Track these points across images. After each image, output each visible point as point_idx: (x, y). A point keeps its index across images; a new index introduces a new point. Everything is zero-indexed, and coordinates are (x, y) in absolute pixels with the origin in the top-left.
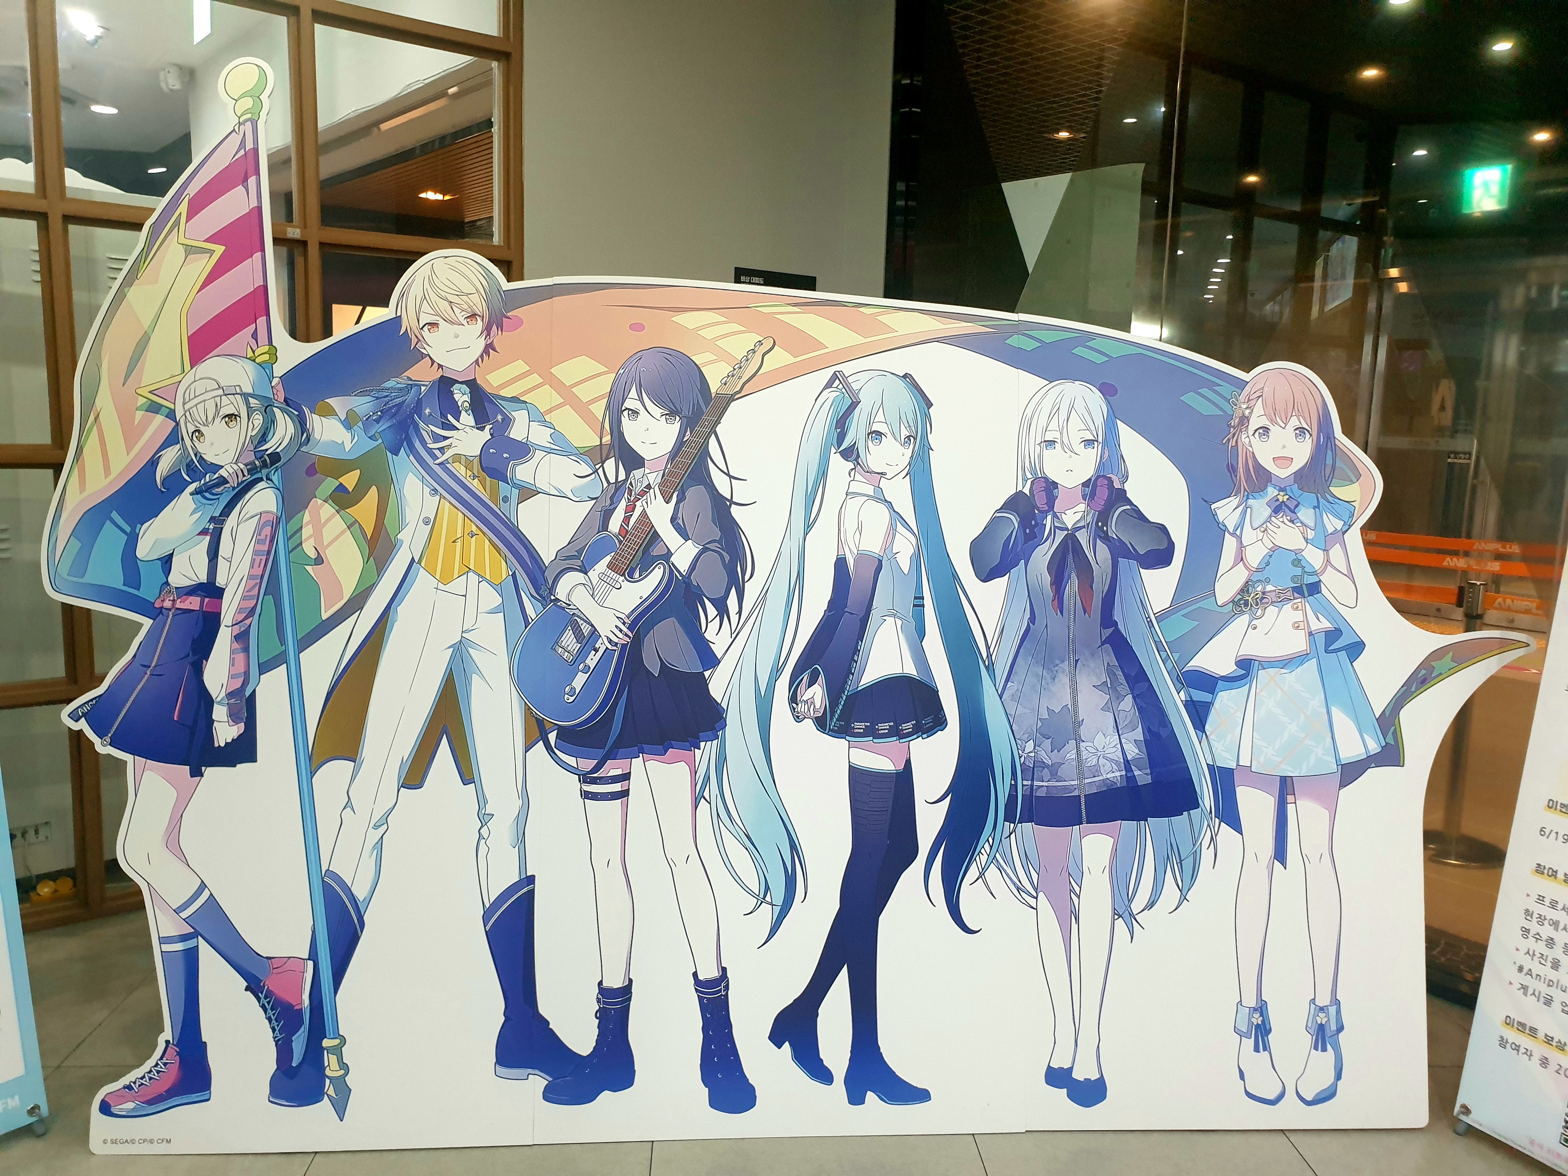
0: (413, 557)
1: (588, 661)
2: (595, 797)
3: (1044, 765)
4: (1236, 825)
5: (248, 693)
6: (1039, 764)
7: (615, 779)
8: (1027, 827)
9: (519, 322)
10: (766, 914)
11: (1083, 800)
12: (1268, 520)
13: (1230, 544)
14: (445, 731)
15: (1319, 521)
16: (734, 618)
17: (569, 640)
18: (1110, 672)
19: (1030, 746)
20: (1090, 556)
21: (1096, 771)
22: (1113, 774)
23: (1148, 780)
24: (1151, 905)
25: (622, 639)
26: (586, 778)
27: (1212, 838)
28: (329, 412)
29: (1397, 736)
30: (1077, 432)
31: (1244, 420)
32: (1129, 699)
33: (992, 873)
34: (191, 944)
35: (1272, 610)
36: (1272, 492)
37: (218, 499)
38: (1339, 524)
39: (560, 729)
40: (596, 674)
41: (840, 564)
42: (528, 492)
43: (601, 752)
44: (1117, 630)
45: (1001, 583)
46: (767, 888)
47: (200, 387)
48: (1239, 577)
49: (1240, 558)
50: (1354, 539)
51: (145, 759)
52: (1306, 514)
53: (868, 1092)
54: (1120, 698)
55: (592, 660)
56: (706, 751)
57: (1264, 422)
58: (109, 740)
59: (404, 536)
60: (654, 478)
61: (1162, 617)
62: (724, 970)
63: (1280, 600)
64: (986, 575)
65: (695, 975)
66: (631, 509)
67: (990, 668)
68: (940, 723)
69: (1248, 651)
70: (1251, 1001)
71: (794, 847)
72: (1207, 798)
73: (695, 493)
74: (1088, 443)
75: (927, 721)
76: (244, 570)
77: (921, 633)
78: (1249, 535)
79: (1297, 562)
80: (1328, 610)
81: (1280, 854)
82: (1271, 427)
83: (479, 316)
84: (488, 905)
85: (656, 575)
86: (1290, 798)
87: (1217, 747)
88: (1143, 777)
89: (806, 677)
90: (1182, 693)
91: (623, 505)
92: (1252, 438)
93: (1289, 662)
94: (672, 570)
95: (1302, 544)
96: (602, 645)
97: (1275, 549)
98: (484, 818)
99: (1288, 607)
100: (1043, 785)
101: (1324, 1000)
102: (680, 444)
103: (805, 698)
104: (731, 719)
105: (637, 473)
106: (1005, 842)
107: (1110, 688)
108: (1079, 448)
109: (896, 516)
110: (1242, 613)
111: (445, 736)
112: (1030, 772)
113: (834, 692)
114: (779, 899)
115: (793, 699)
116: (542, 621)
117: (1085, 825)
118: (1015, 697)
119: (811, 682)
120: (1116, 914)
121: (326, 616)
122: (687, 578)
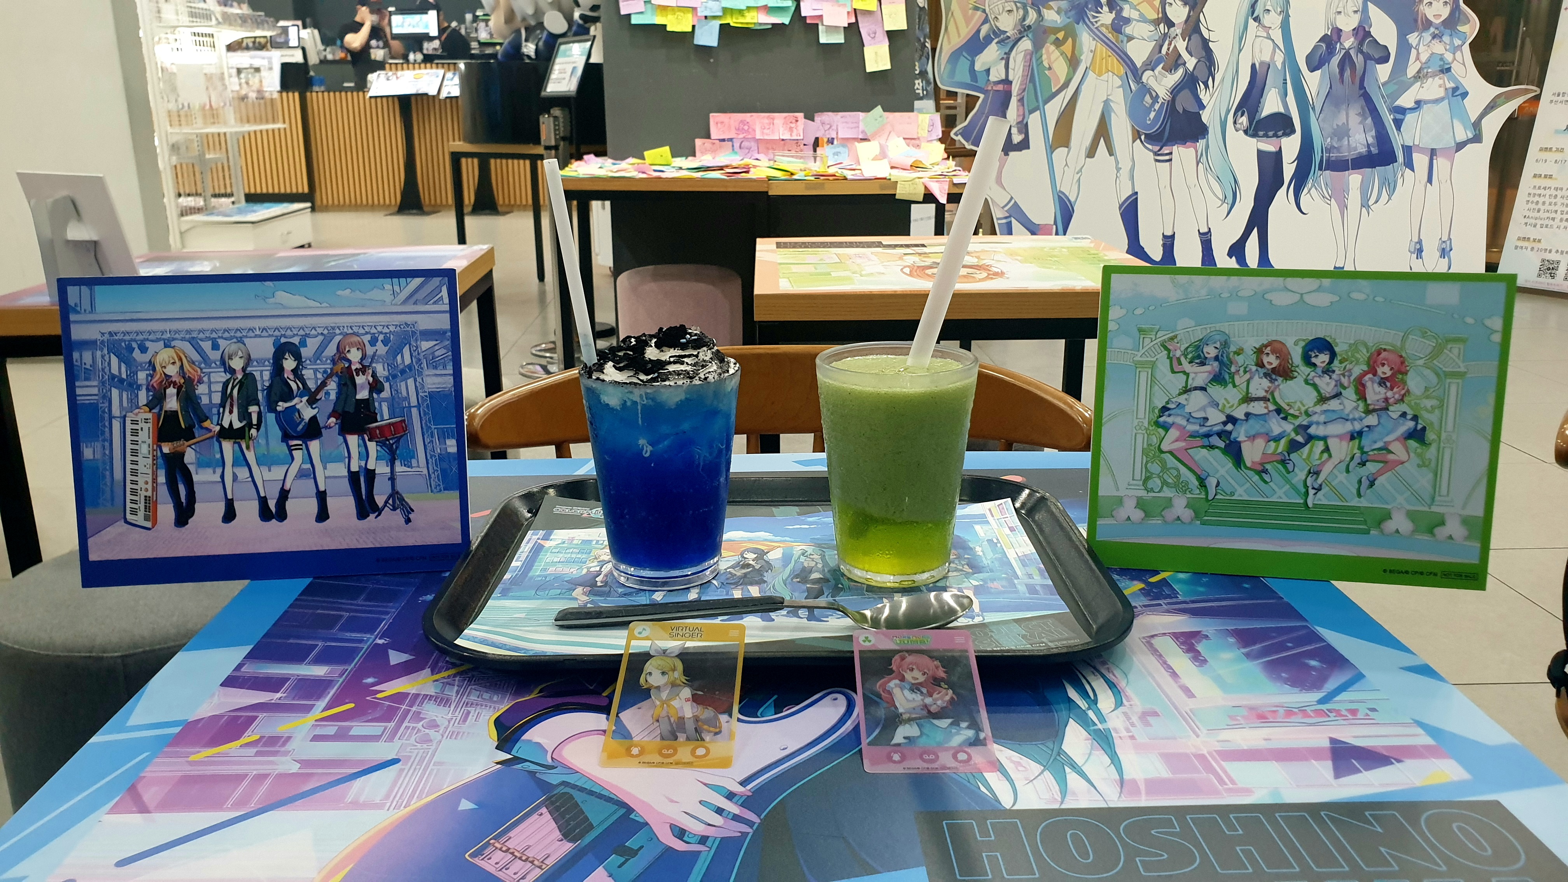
0: (1087, 65)
2: (1159, 161)
3: (1334, 147)
4: (1413, 170)
5: (1025, 122)
7: (1167, 154)
8: (1328, 172)
10: (1226, 208)
11: (1350, 161)
12: (1430, 42)
13: (1414, 52)
15: (1452, 41)
16: (1211, 89)
17: (1148, 98)
18: (1362, 108)
19: (1329, 140)
20: (1355, 60)
21: (1355, 149)
22: (1363, 150)
23: (1377, 152)
24: (1376, 202)
25: (1167, 98)
26: (1156, 154)
28: (1050, 8)
29: (1480, 131)
30: (1351, 7)
32: (1370, 119)
33: (1313, 190)
34: (1009, 220)
35: (1430, 80)
36: (1432, 30)
37: (1007, 45)
38: (1460, 42)
39: (1145, 134)
41: (1253, 66)
43: (1161, 144)
44: (1366, 91)
45: (1318, 73)
46: (1226, 197)
48: (1418, 65)
49: (1418, 58)
50: (1466, 49)
52: (1446, 39)
54: (1366, 119)
55: (1157, 107)
56: (1201, 143)
58: (971, 143)
59: (1083, 57)
60: (1179, 32)
61: (1384, 84)
62: (1209, 229)
63: (1434, 75)
64: (1312, 70)
65: (1199, 231)
66: (1170, 44)
67: (1313, 109)
68: (1293, 131)
69: (1419, 98)
70: (1416, 241)
71: (1236, 181)
72: (1400, 158)
73: (1195, 37)
74: (1355, 12)
75: (1288, 131)
76: (1022, 72)
77: (1286, 95)
78: (1422, 48)
79: (1442, 59)
80: (1455, 80)
81: (1430, 180)
84: (1120, 204)
85: (1180, 72)
86: (1435, 157)
87: (1405, 137)
88: (1374, 150)
89: (1240, 113)
90: (1392, 116)
91: (1167, 42)
92: (1425, 7)
93: (1437, 101)
94: (1187, 69)
95: (1444, 51)
96: (1160, 101)
97: (1433, 54)
98: (1118, 169)
99: (1437, 78)
100: (1334, 155)
101: (1445, 238)
102: (1189, 16)
103: (1240, 121)
104: (1210, 130)
105: (1172, 30)
106: (1318, 178)
107: (1362, 115)
108: (1352, 14)
109: (1275, 45)
110: (1418, 81)
112: (1329, 150)
113: (1251, 120)
114: (1230, 202)
115: (1235, 123)
116: (1138, 90)
117: (1351, 171)
118: (1323, 120)
119: (1242, 116)
120: (1362, 206)
121: (1054, 90)
122: (1192, 73)
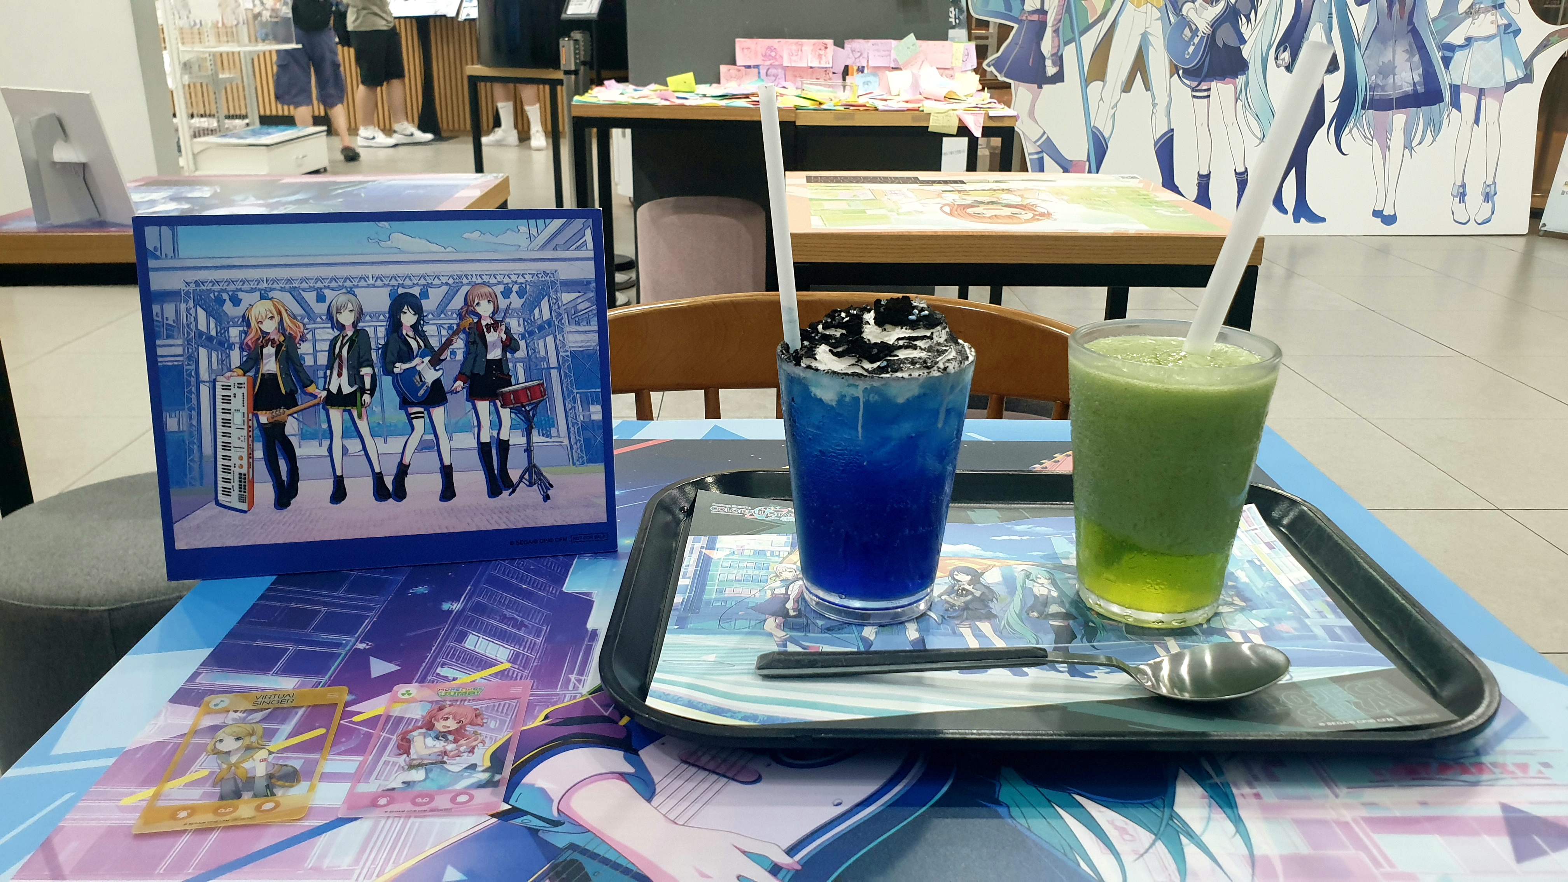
1: (1195, 41)
2: (1197, 97)
3: (1379, 86)
4: (1459, 110)
5: (1060, 54)
6: (1377, 85)
7: (1205, 90)
8: (1371, 111)
11: (1394, 100)
14: (1139, 69)
16: (1253, 22)
17: (1187, 32)
18: (1410, 46)
19: (1374, 77)
21: (1401, 87)
22: (1408, 89)
23: (1423, 90)
24: (1420, 143)
25: (1208, 32)
26: (1194, 90)
29: (1531, 71)
32: (1417, 56)
34: (1040, 155)
35: (1482, 16)
39: (1183, 68)
40: (1197, 47)
43: (1200, 79)
44: (1414, 26)
45: (1366, 7)
46: (1264, 136)
51: (1019, 82)
53: (1301, 218)
54: (1414, 56)
55: (1196, 40)
56: (1241, 79)
61: (1434, 20)
62: (1246, 169)
63: (1486, 11)
64: (1359, 4)
65: (1235, 170)
67: (1359, 45)
68: (1336, 68)
69: (1470, 34)
70: (1459, 183)
72: (1447, 98)
77: (1331, 28)
80: (1507, 15)
81: (1477, 121)
84: (1155, 141)
86: (1483, 97)
87: (1453, 76)
88: (1421, 89)
89: (1282, 49)
90: (1440, 53)
93: (1488, 38)
94: (1228, 3)
96: (1200, 34)
98: (1154, 105)
99: (1489, 14)
100: (1378, 93)
101: (1489, 182)
103: (1281, 58)
104: (1251, 66)
106: (1361, 118)
107: (1410, 53)
110: (1469, 17)
111: (1139, 72)
112: (1373, 89)
113: (1293, 55)
115: (1277, 58)
116: (1177, 23)
117: (1394, 110)
118: (1369, 57)
119: (1284, 51)
120: (1405, 147)
121: (1090, 22)
122: (1234, 5)
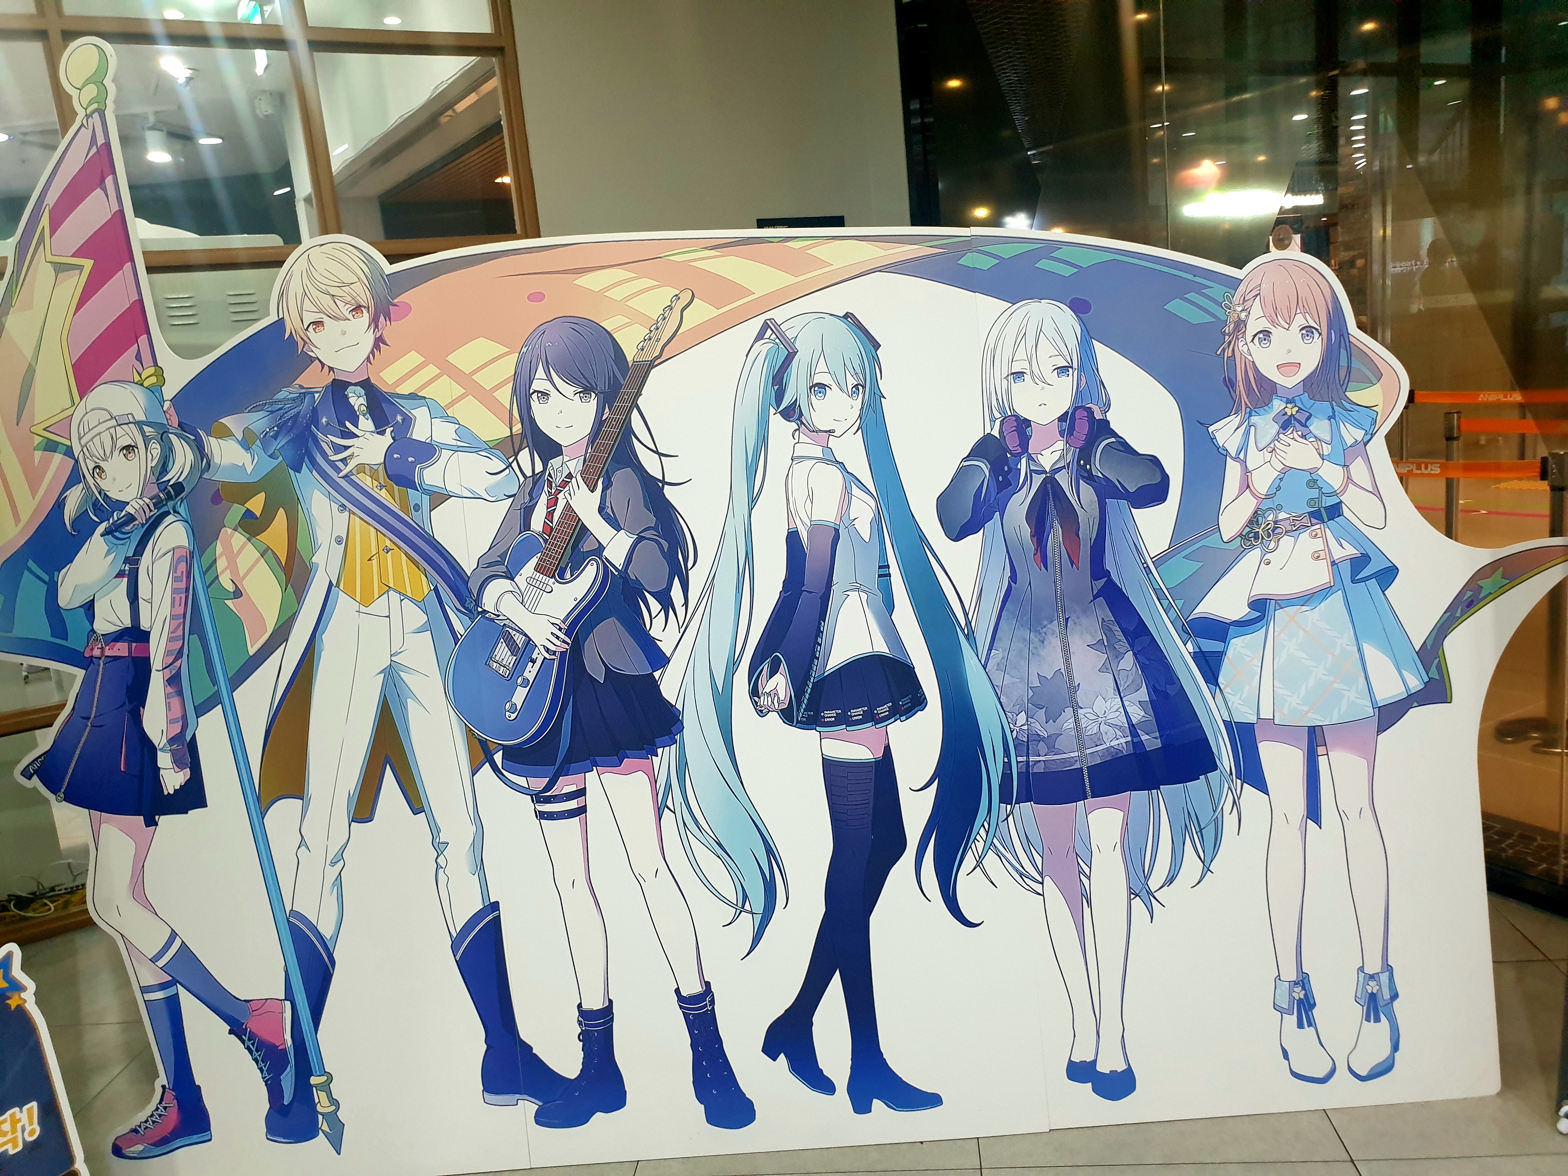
0: (330, 581)
1: (526, 674)
2: (550, 816)
3: (1039, 738)
4: (1261, 785)
5: (188, 737)
6: (1034, 738)
7: (570, 796)
8: (1026, 806)
9: (408, 309)
10: (746, 924)
11: (1085, 772)
12: (1277, 438)
13: (1233, 470)
14: (387, 761)
15: (1336, 434)
16: (680, 611)
17: (503, 653)
18: (1105, 628)
19: (1022, 718)
20: (1073, 500)
21: (1098, 739)
22: (1119, 741)
23: (1158, 744)
24: (1170, 880)
25: (559, 646)
26: (538, 798)
27: (1234, 802)
28: (225, 433)
29: (1442, 668)
30: (1048, 358)
31: (1240, 325)
32: (1129, 656)
33: (991, 859)
34: (170, 992)
35: (1286, 541)
36: (1278, 405)
37: (129, 537)
38: (1359, 434)
39: (504, 748)
40: (536, 688)
41: (793, 538)
42: (439, 498)
43: (552, 769)
44: (1110, 582)
45: (974, 541)
46: (745, 897)
47: (93, 419)
48: (1246, 507)
49: (1246, 485)
50: (1379, 449)
51: (100, 813)
52: (1320, 427)
53: (874, 1100)
54: (1119, 656)
55: (531, 672)
56: (665, 758)
57: (1264, 324)
58: (62, 795)
59: (318, 559)
60: (575, 466)
61: (1159, 561)
62: (708, 984)
63: (1296, 529)
64: (957, 533)
65: (677, 991)
66: (553, 502)
67: (970, 637)
68: (918, 702)
69: (1262, 589)
70: (1291, 975)
71: (770, 851)
72: (1225, 759)
73: (623, 476)
74: (1062, 370)
75: (904, 703)
76: (166, 610)
77: (890, 605)
78: (1254, 458)
79: (1313, 483)
80: (1354, 535)
81: (1313, 812)
82: (1273, 330)
83: (365, 307)
84: (455, 935)
85: (589, 573)
86: (1321, 750)
87: (1233, 701)
88: (1151, 741)
89: (766, 667)
90: (1189, 645)
91: (543, 499)
92: (1251, 345)
93: (1313, 596)
94: (606, 566)
95: (1316, 462)
96: (539, 655)
97: (1286, 470)
98: (440, 847)
99: (1305, 536)
100: (1040, 759)
101: (1374, 966)
102: (599, 424)
103: (767, 690)
104: (689, 720)
105: (555, 462)
106: (1002, 826)
107: (1106, 645)
108: (1052, 377)
109: (850, 478)
110: (1252, 547)
111: (388, 766)
112: (1025, 746)
113: (798, 682)
114: (759, 907)
115: (754, 692)
116: (470, 634)
117: (1090, 800)
119: (773, 673)
120: (1133, 893)
121: (252, 651)
122: (624, 572)
